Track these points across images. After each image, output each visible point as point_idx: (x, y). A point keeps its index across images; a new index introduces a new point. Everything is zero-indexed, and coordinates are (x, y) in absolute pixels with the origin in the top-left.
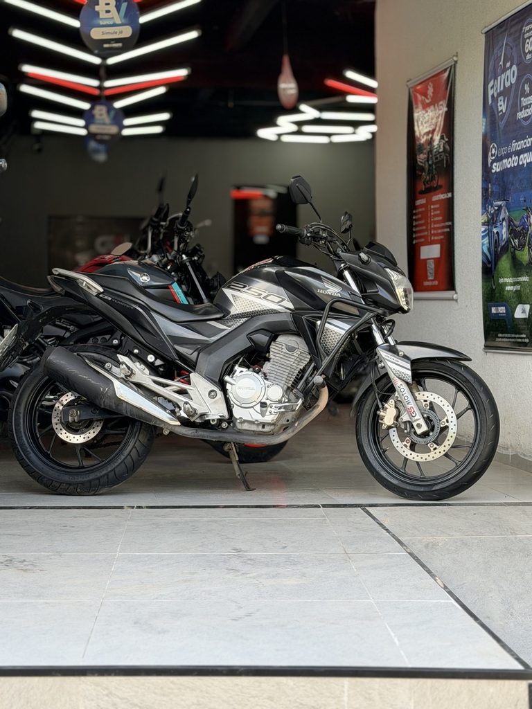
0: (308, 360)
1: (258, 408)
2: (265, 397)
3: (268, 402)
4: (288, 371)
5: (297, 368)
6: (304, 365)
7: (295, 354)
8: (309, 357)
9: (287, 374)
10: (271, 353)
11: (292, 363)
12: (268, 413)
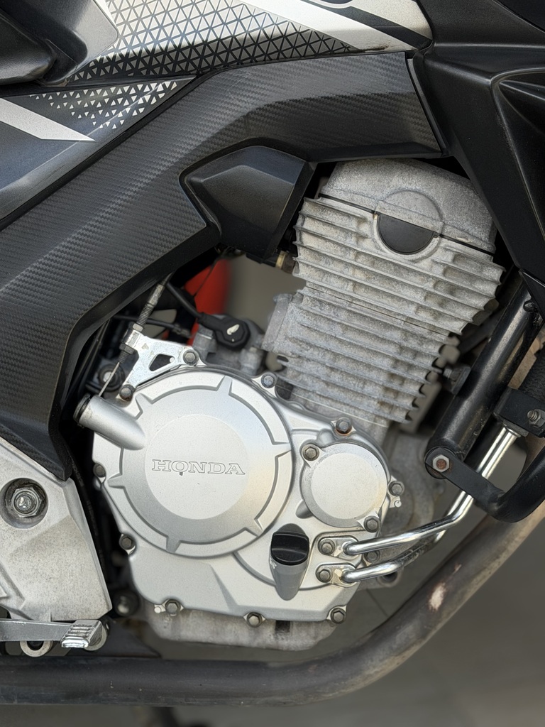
0: (491, 290)
1: (261, 556)
2: (296, 502)
3: (311, 528)
4: (392, 350)
5: (434, 330)
6: (468, 315)
7: (424, 265)
8: (495, 273)
9: (386, 364)
10: (303, 255)
11: (410, 311)
12: (309, 579)
